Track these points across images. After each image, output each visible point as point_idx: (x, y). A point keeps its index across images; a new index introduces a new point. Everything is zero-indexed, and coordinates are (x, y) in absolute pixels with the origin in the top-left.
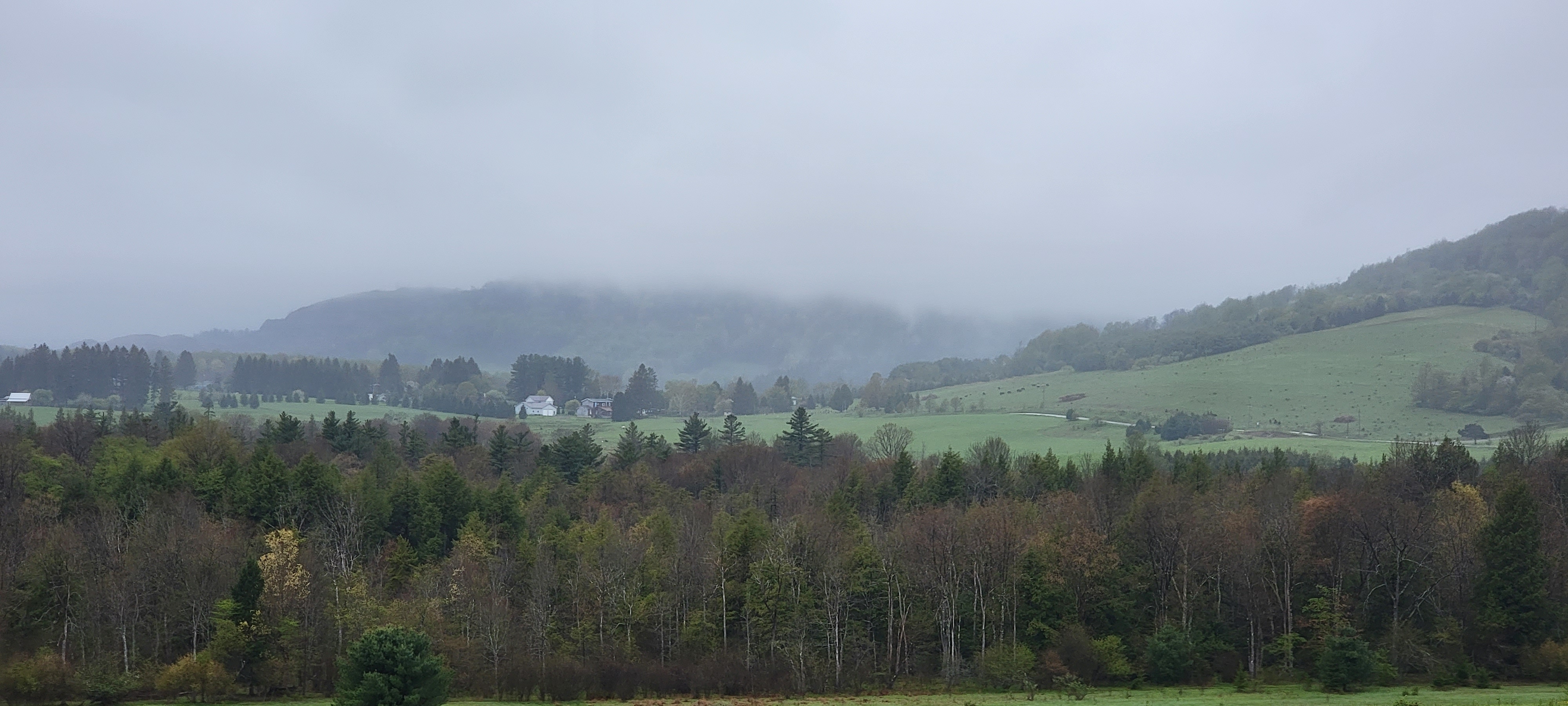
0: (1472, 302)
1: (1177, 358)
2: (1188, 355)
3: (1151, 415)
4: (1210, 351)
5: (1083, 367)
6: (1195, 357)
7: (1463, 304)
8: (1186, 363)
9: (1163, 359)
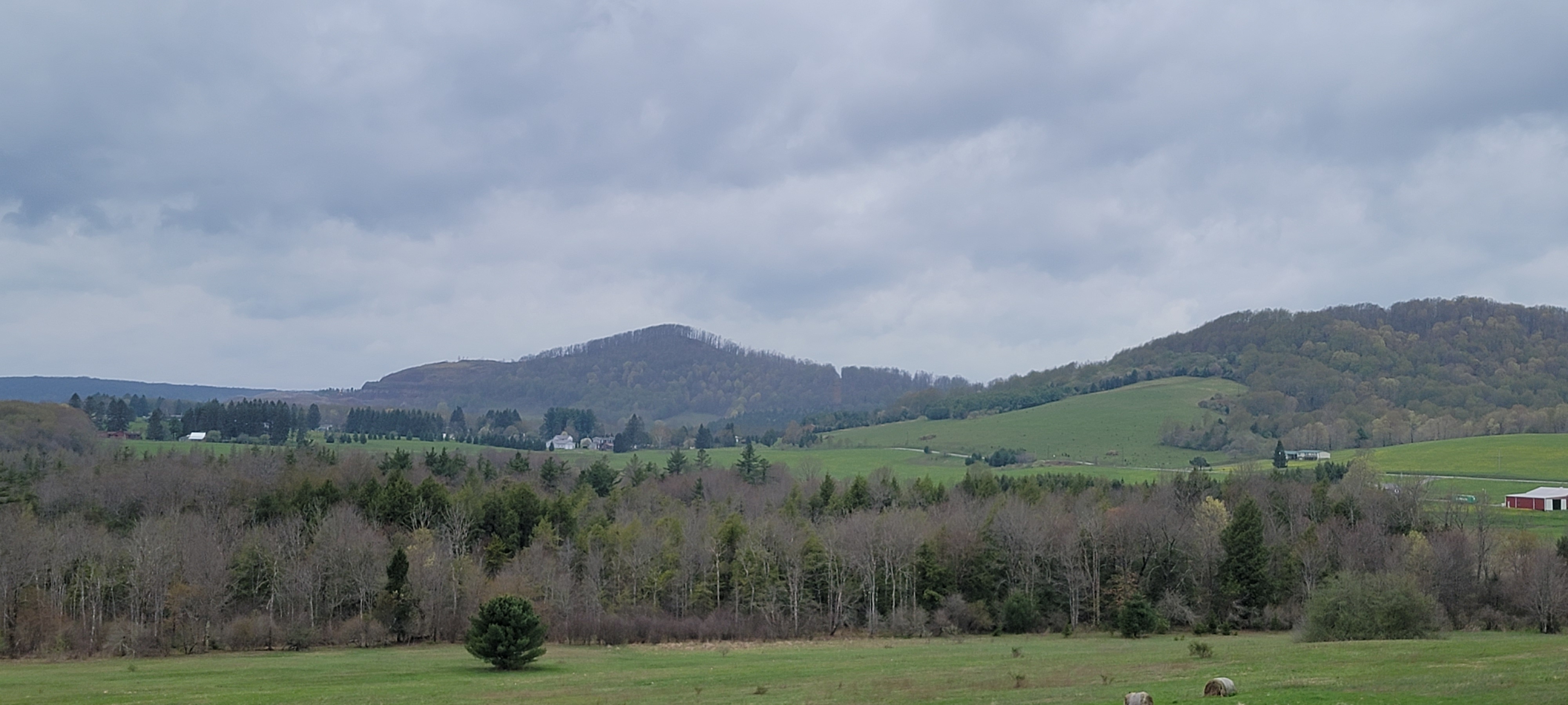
0: (1196, 374)
1: (998, 411)
2: (1006, 410)
3: (982, 450)
4: (1021, 406)
5: (934, 417)
6: (1010, 410)
7: (1190, 375)
8: (1004, 414)
9: (989, 412)
